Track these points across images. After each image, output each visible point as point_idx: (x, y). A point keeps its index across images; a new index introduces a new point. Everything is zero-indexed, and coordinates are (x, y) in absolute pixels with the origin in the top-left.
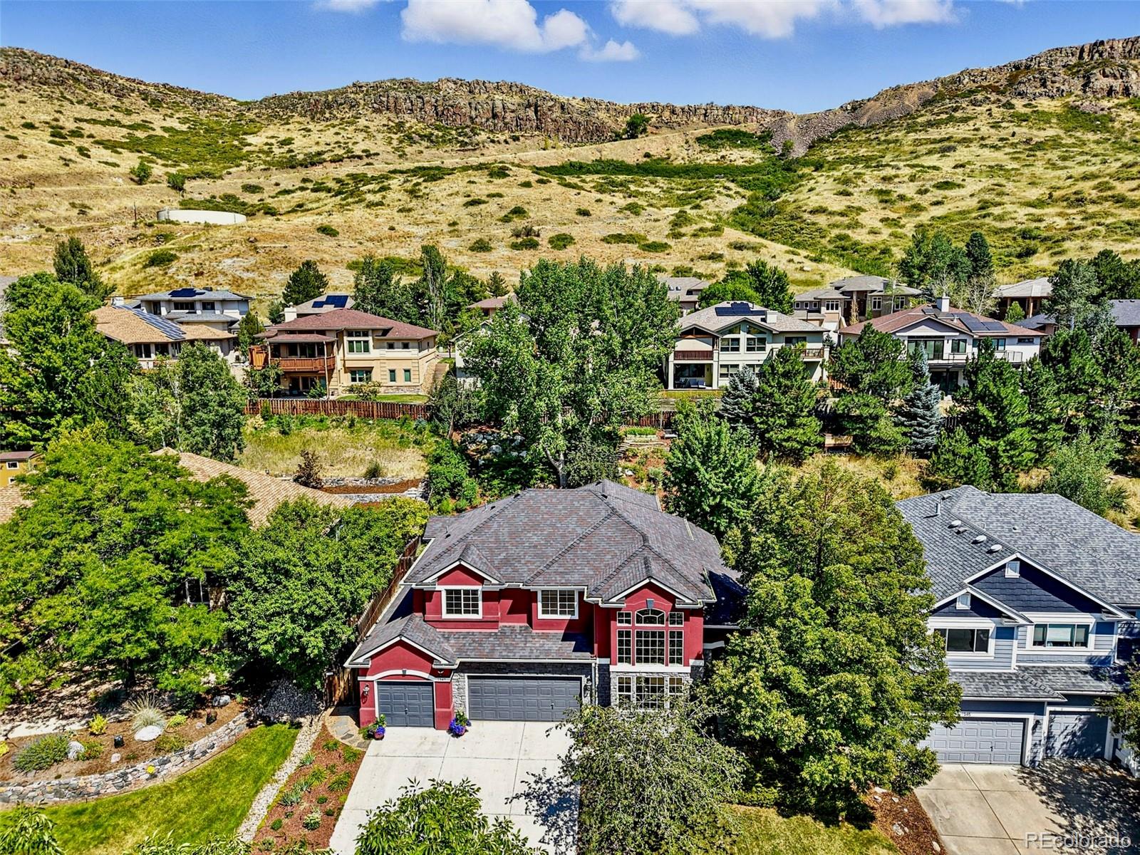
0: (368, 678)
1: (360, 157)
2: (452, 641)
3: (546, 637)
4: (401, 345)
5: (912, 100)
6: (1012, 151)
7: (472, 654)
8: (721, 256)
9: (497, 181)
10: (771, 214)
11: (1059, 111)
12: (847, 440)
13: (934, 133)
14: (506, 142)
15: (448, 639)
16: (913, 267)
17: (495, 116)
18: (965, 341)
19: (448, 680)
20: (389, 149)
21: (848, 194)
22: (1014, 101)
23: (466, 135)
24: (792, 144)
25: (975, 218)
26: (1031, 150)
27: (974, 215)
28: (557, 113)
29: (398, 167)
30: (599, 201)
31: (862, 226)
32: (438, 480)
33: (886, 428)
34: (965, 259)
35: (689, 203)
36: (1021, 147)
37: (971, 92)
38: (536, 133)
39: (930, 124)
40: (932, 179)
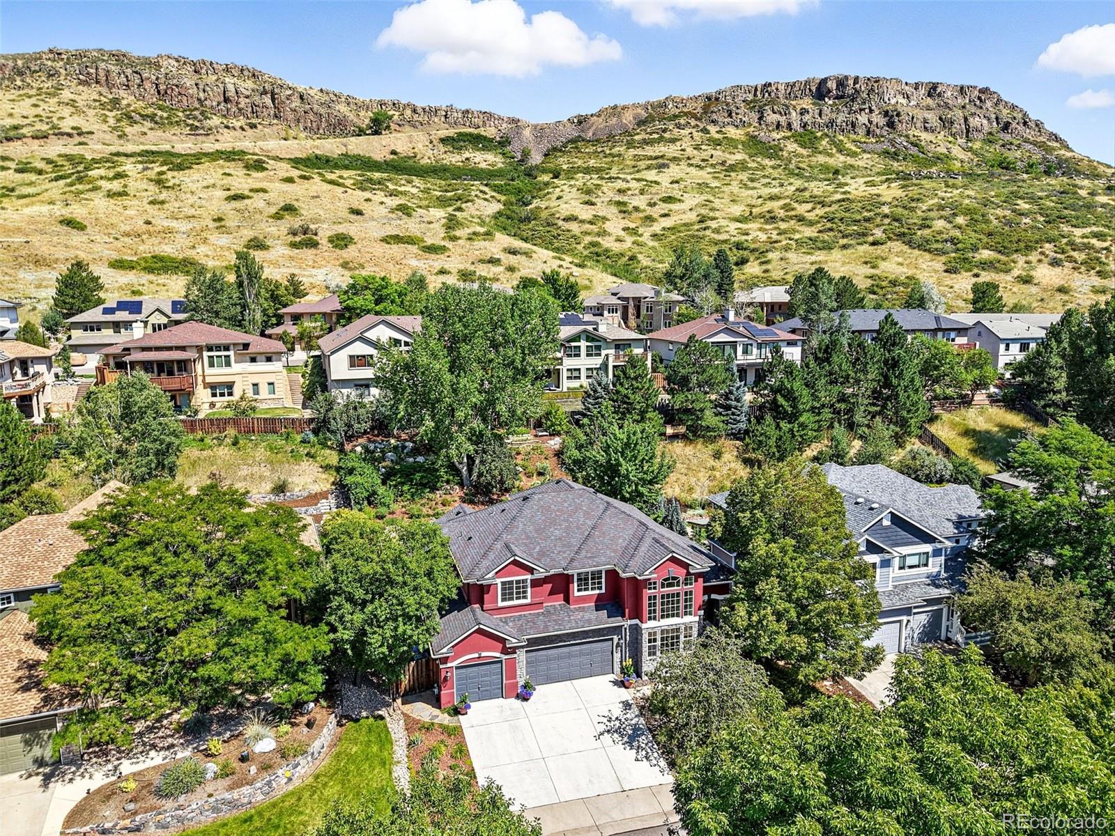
0: (449, 665)
1: (70, 135)
2: (511, 624)
3: (583, 609)
4: (264, 359)
5: (628, 118)
6: (712, 171)
7: (532, 631)
8: (499, 260)
9: (255, 174)
10: (527, 219)
11: (743, 138)
12: (682, 429)
13: (650, 151)
14: (243, 129)
15: (506, 622)
16: (676, 277)
17: (226, 100)
18: (751, 345)
19: (515, 656)
20: (105, 127)
21: (593, 204)
22: (709, 127)
23: (195, 118)
24: (530, 151)
25: (698, 230)
26: (726, 170)
27: (696, 227)
28: (296, 103)
29: (121, 150)
30: (368, 200)
31: (609, 235)
32: (358, 490)
33: (710, 419)
34: (714, 271)
35: (451, 205)
36: (719, 168)
37: (675, 117)
38: (275, 121)
39: (646, 142)
40: (657, 194)
